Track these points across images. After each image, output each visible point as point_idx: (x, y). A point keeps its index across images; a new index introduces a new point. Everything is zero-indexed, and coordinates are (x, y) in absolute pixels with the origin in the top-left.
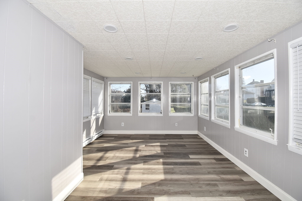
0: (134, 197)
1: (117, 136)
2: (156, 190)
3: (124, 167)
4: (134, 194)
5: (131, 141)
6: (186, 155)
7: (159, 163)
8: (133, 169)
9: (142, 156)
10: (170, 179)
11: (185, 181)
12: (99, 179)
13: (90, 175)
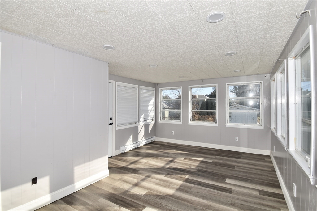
0: (131, 201)
1: (166, 144)
2: (155, 201)
3: (146, 174)
4: (133, 198)
5: (175, 151)
6: (222, 178)
7: (182, 179)
8: (152, 178)
9: (172, 167)
10: (178, 196)
11: (191, 203)
12: (119, 179)
13: (116, 173)
